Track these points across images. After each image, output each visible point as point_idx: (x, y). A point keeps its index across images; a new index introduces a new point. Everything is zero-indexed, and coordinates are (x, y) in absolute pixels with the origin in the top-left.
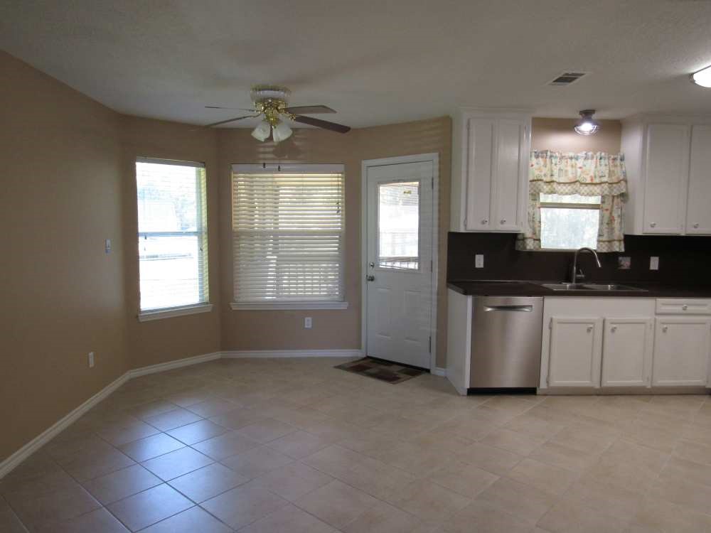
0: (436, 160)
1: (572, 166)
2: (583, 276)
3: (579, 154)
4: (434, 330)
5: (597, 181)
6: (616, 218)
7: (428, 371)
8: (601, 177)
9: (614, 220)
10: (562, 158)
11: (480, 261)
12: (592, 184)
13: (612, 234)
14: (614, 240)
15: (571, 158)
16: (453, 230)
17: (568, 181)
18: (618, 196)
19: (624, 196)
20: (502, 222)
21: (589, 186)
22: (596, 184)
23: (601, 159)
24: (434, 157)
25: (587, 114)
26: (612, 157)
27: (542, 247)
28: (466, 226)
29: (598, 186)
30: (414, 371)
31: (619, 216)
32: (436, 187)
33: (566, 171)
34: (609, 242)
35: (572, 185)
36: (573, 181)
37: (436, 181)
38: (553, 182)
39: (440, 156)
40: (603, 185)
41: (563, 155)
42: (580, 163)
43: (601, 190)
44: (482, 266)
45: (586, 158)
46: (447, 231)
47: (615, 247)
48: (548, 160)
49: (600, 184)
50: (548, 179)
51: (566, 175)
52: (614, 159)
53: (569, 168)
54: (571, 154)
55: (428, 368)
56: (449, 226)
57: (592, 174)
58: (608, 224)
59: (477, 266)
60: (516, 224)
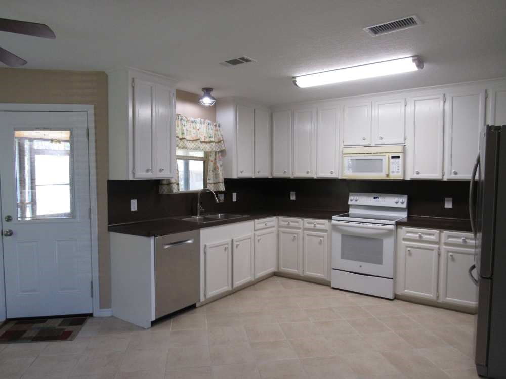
0: (91, 111)
1: (194, 129)
2: (203, 210)
3: (197, 120)
4: (96, 274)
5: (207, 140)
6: (219, 167)
7: (91, 315)
8: (210, 137)
9: (218, 168)
10: (188, 121)
11: (134, 205)
12: (205, 142)
13: (216, 178)
14: (219, 183)
15: (193, 122)
16: (112, 178)
17: (191, 139)
18: (219, 152)
19: (223, 152)
20: (161, 171)
21: (204, 143)
22: (207, 142)
23: (209, 124)
24: (90, 109)
25: (208, 91)
26: (214, 124)
27: (180, 190)
28: (134, 174)
29: (208, 144)
30: (79, 320)
31: (221, 166)
32: (92, 138)
33: (190, 132)
34: (214, 184)
35: (194, 142)
36: (195, 139)
37: (92, 132)
38: (184, 139)
39: (95, 108)
40: (212, 143)
41: (188, 119)
42: (198, 126)
43: (210, 147)
44: (136, 209)
45: (201, 123)
46: (107, 179)
47: (221, 187)
48: (179, 121)
49: (210, 142)
50: (181, 137)
51: (190, 134)
52: (216, 126)
53: (192, 130)
54: (192, 119)
55: (90, 312)
56: (108, 175)
57: (205, 135)
58: (213, 171)
59: (132, 210)
60: (170, 172)
